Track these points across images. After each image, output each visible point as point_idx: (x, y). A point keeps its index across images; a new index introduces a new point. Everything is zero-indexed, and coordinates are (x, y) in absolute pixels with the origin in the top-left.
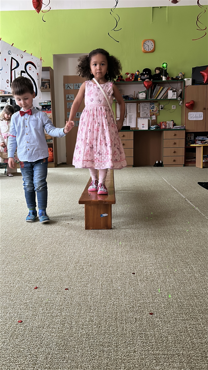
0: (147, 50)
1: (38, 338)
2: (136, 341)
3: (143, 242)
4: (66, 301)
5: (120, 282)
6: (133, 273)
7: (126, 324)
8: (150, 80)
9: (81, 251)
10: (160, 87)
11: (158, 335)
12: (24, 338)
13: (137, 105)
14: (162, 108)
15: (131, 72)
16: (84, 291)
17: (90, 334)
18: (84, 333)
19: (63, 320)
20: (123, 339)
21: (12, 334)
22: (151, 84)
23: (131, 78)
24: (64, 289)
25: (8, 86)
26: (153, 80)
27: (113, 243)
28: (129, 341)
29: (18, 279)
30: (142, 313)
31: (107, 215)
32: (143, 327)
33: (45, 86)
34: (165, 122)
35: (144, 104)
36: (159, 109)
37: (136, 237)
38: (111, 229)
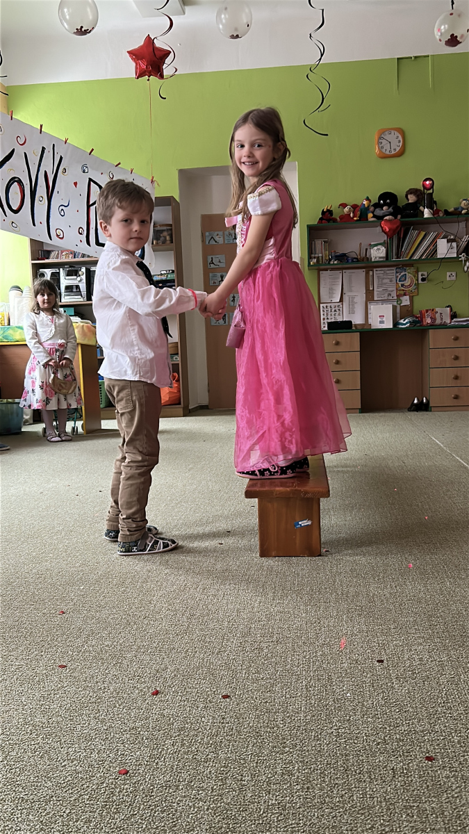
0: (387, 152)
1: (165, 814)
2: (398, 825)
3: (398, 588)
4: (227, 725)
5: (349, 681)
6: (378, 661)
7: (370, 782)
8: (396, 217)
9: (253, 608)
10: (420, 233)
11: (451, 812)
12: (134, 811)
13: (367, 273)
14: (423, 280)
15: (351, 200)
16: (266, 702)
17: (288, 805)
18: (273, 802)
19: (222, 769)
20: (367, 820)
21: (106, 802)
22: (397, 227)
23: (352, 215)
24: (220, 696)
25: (81, 241)
26: (401, 218)
27: (326, 588)
28: (381, 825)
29: (114, 671)
30: (407, 756)
31: (309, 523)
32: (413, 791)
33: (162, 239)
34: (433, 310)
35: (382, 272)
36: (418, 280)
37: (379, 576)
38: (320, 555)
